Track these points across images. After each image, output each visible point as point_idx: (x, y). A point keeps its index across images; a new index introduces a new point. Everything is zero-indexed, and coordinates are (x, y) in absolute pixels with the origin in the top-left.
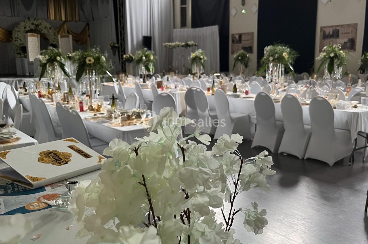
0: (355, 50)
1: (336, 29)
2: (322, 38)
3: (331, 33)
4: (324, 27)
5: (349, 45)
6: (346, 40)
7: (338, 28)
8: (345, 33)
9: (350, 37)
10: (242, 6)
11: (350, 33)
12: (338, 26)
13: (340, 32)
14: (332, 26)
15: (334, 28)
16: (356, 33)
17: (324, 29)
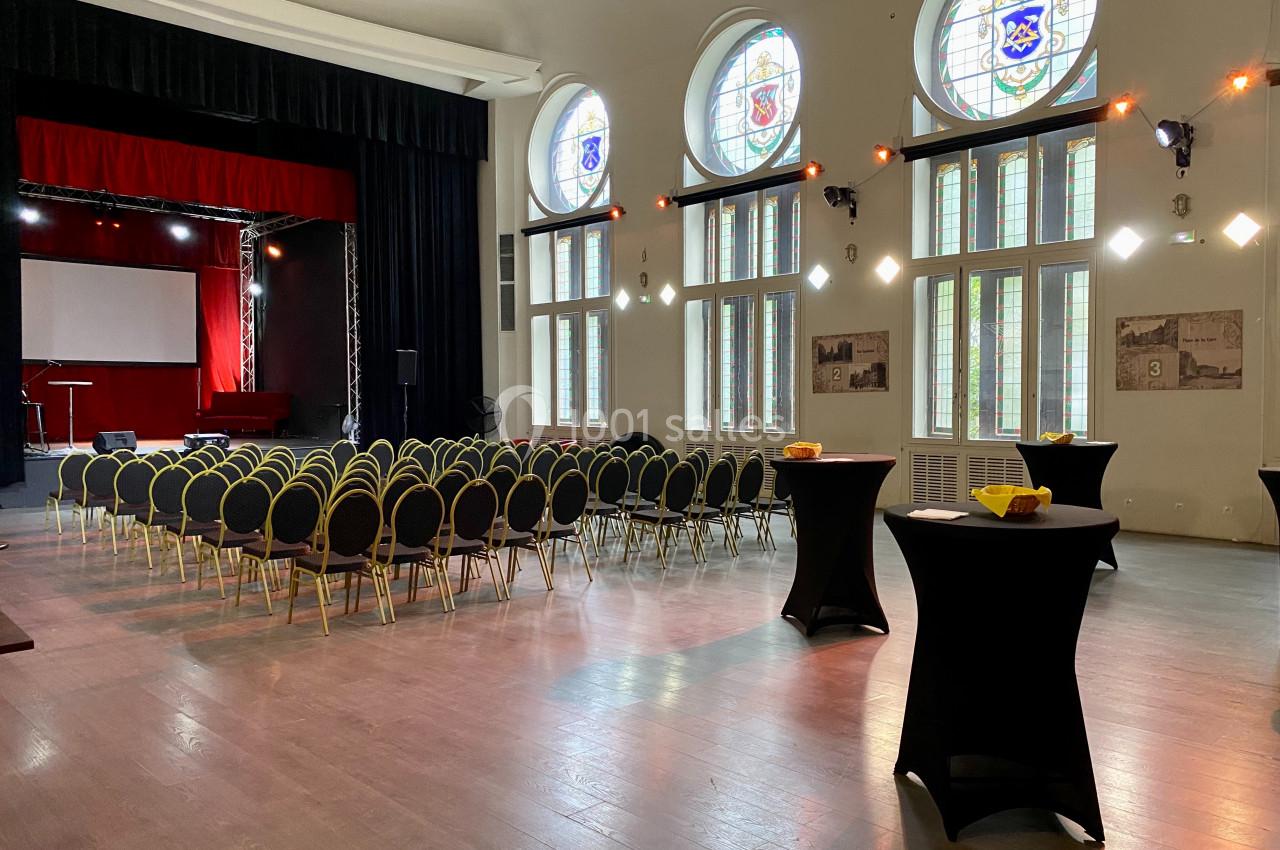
0: (887, 389)
1: (845, 341)
2: (817, 360)
3: (836, 351)
4: (821, 338)
5: (874, 377)
6: (868, 366)
7: (849, 341)
8: (864, 352)
9: (877, 361)
10: (643, 288)
11: (876, 351)
12: (849, 336)
13: (855, 349)
14: (837, 336)
15: (842, 340)
16: (887, 351)
17: (819, 342)
